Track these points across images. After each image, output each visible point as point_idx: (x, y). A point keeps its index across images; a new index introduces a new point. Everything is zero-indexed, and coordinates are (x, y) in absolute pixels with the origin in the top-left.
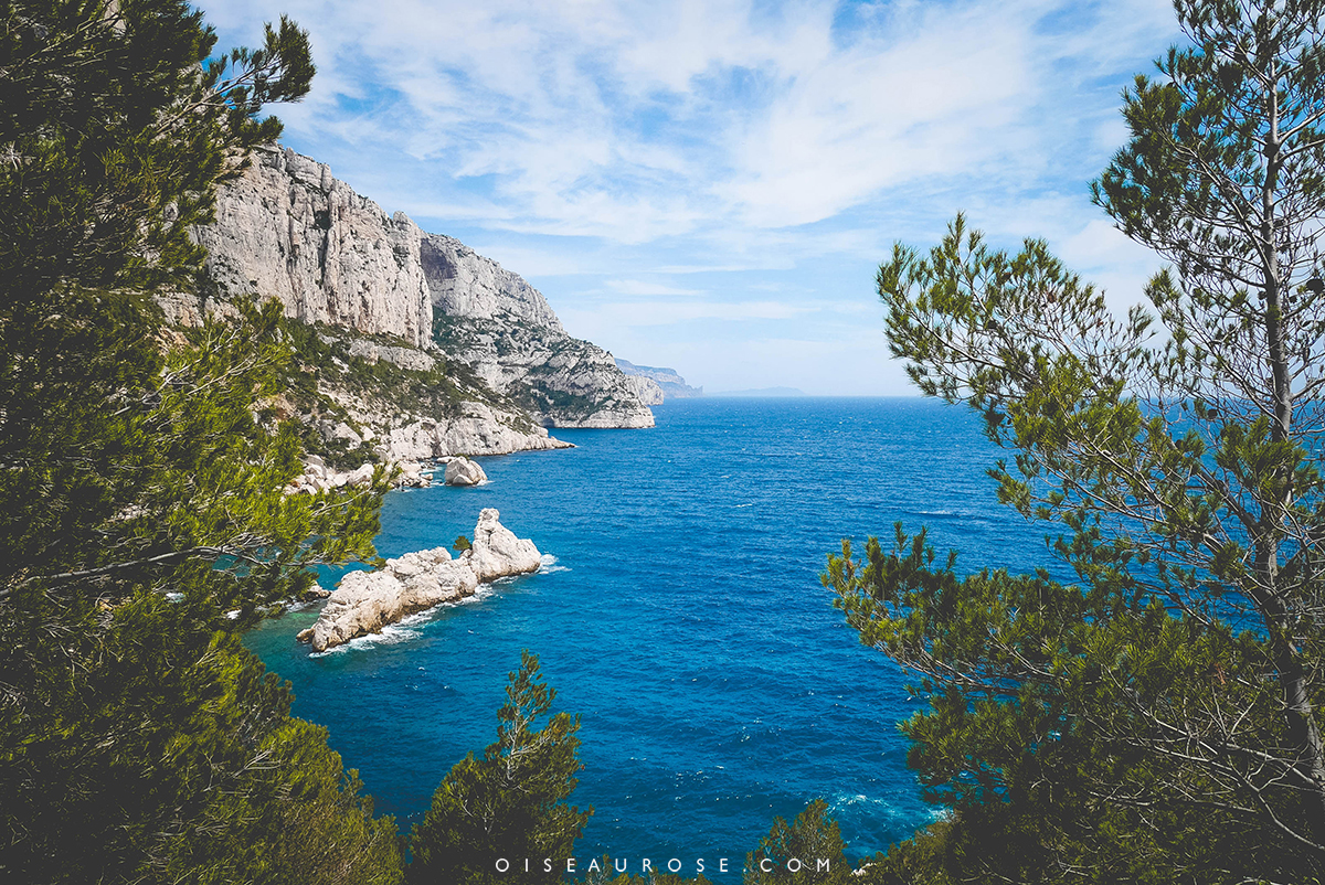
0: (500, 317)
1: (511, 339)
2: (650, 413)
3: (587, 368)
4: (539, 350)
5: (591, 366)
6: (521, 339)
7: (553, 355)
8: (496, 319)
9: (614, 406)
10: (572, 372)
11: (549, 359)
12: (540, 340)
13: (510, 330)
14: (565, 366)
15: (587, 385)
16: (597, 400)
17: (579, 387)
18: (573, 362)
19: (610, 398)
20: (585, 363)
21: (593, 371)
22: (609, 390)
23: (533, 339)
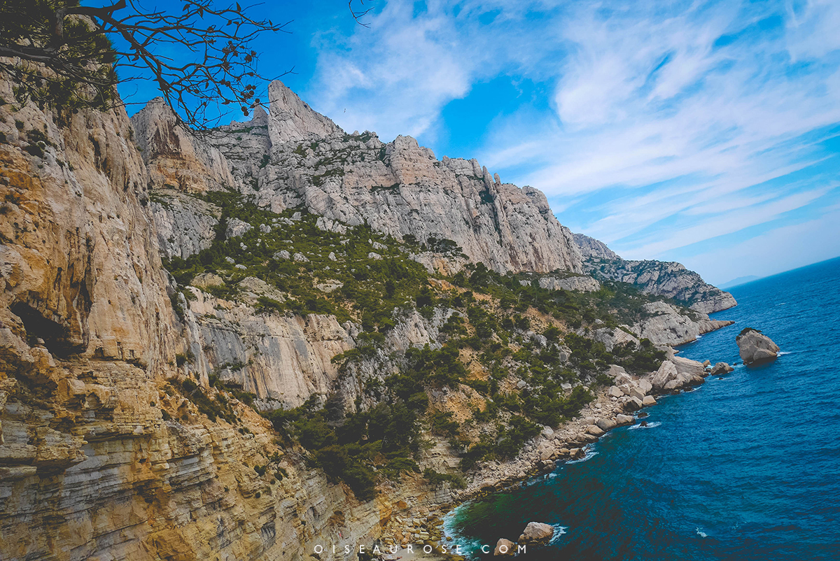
0: (588, 261)
1: (602, 273)
2: (730, 295)
3: (669, 275)
4: (626, 275)
5: (671, 274)
6: (609, 271)
7: (638, 275)
8: (586, 264)
9: (703, 297)
10: (659, 282)
11: (636, 279)
12: (623, 268)
13: (599, 268)
14: (650, 280)
15: (674, 289)
16: (687, 296)
17: (668, 292)
18: (656, 275)
19: (697, 292)
20: (666, 273)
21: (675, 277)
22: (693, 287)
23: (619, 269)
